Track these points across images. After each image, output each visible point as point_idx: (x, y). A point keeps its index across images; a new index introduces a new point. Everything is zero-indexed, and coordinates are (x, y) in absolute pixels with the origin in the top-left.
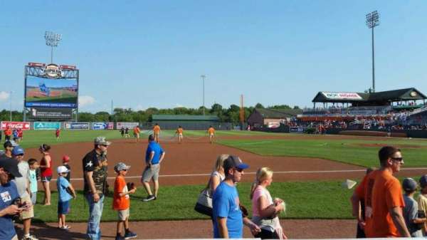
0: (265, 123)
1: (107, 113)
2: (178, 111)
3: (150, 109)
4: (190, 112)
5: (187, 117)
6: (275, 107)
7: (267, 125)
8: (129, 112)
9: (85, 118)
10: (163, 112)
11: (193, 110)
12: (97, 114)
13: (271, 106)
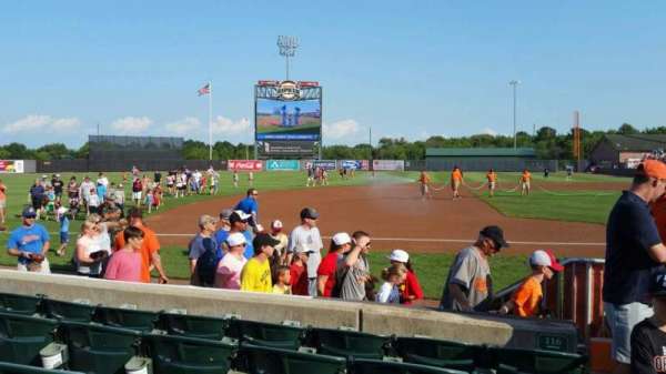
0: (622, 160)
1: (369, 146)
2: (478, 141)
3: (432, 138)
4: (498, 142)
6: (660, 129)
7: (625, 164)
8: (401, 143)
10: (453, 142)
13: (650, 128)
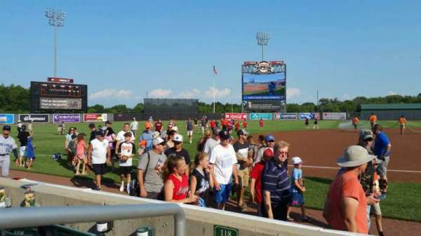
1: (313, 104)
2: (390, 100)
3: (357, 98)
4: (406, 100)
5: (403, 106)
8: (335, 102)
9: (293, 109)
10: (373, 100)
11: (410, 97)
12: (303, 105)
